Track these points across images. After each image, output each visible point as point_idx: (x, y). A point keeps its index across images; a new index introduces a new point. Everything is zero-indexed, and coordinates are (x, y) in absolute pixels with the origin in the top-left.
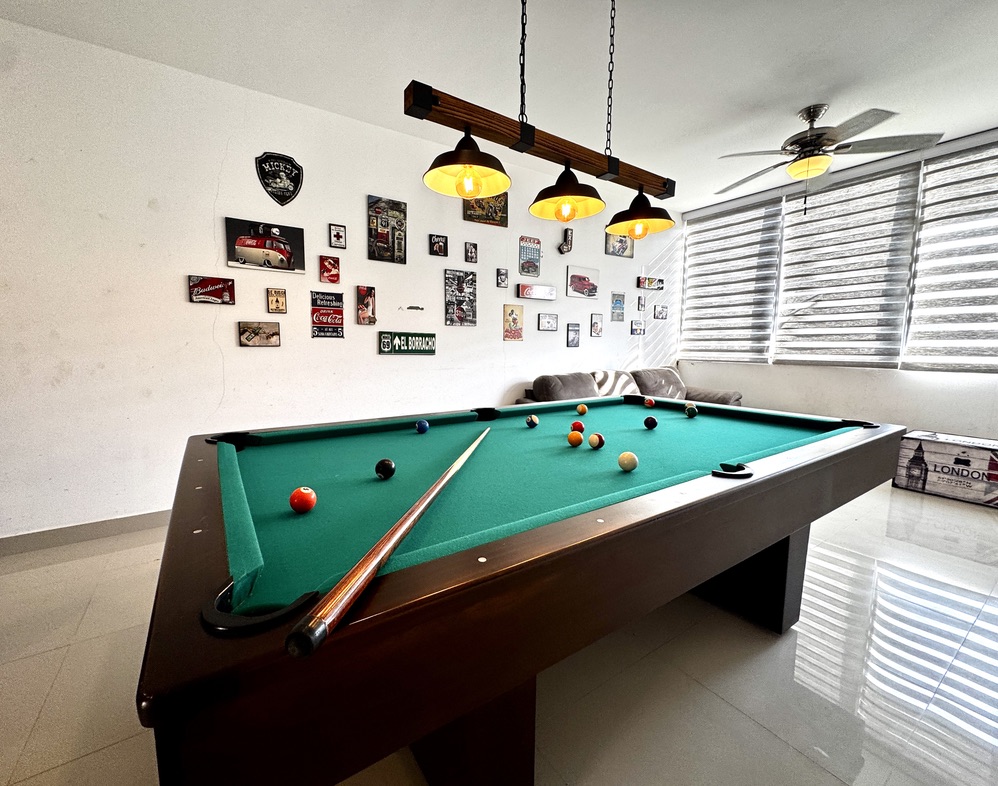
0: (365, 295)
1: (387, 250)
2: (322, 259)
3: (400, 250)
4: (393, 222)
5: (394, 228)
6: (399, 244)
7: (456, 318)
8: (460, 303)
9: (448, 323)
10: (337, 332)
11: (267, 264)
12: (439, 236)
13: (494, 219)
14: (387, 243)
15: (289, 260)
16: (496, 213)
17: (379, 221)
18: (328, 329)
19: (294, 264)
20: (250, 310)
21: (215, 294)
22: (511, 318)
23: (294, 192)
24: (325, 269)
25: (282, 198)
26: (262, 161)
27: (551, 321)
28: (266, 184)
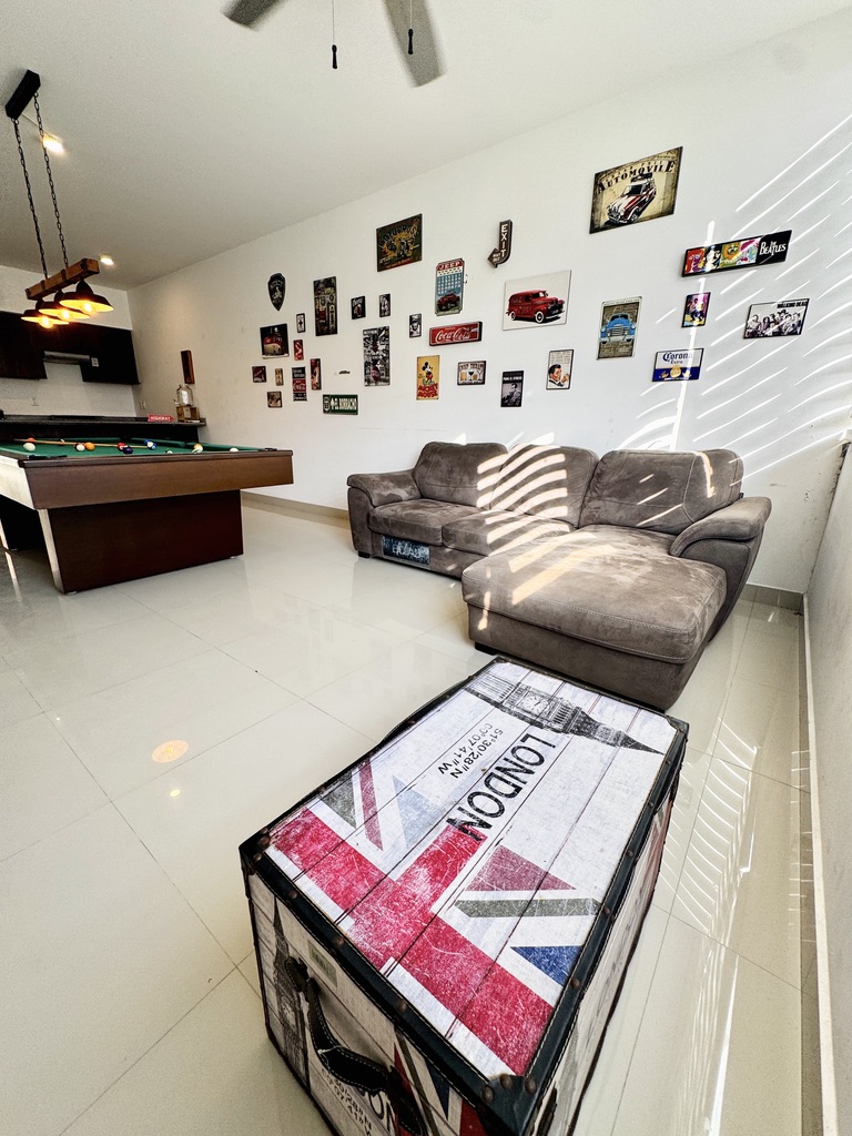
0: (316, 364)
1: (325, 324)
2: (295, 342)
3: (332, 322)
4: (328, 299)
5: (329, 303)
6: (332, 316)
7: (372, 379)
8: (375, 362)
10: (303, 396)
11: (275, 354)
12: (357, 299)
13: (406, 257)
14: (325, 319)
15: (282, 347)
16: (408, 247)
17: (320, 300)
18: (300, 395)
19: (284, 351)
20: (270, 385)
21: (259, 376)
22: (424, 373)
23: (282, 299)
24: (296, 351)
25: (278, 305)
26: (270, 283)
27: (475, 371)
28: (272, 299)
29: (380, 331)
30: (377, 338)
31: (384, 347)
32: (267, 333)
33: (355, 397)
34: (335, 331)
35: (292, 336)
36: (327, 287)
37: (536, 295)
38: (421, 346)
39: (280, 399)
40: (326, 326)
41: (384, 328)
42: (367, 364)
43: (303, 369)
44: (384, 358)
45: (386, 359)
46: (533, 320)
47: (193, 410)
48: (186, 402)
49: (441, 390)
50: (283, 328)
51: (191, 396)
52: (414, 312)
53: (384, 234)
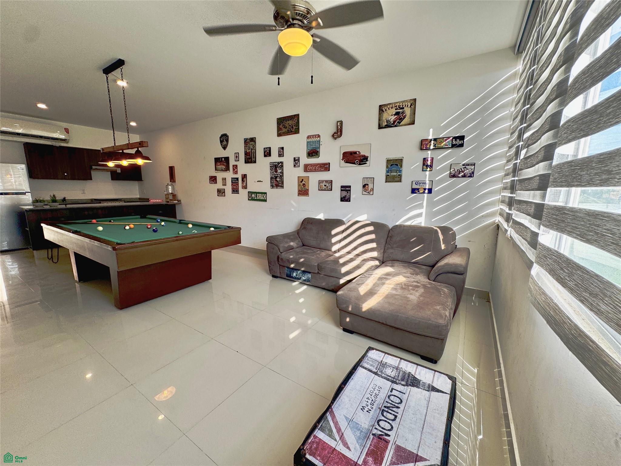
0: (244, 177)
1: (249, 158)
2: (233, 166)
3: (254, 157)
4: (251, 147)
5: (252, 149)
6: (254, 155)
7: (274, 185)
8: (276, 177)
9: (271, 187)
10: (237, 191)
11: (222, 170)
12: (267, 148)
13: (291, 132)
14: (250, 156)
15: (226, 168)
16: (292, 128)
17: (247, 147)
18: (235, 191)
19: (227, 169)
20: (219, 185)
21: (213, 181)
22: (302, 184)
23: (227, 145)
24: (234, 170)
25: (225, 148)
26: (220, 138)
27: (327, 185)
28: (221, 145)
29: (279, 163)
30: (276, 167)
31: (281, 171)
32: (217, 160)
33: (266, 193)
34: (255, 162)
35: (232, 162)
36: (251, 141)
37: (355, 153)
38: (300, 172)
39: (224, 192)
40: (250, 159)
41: (281, 162)
42: (271, 178)
43: (237, 179)
44: (280, 176)
45: (282, 176)
46: (354, 163)
47: (174, 196)
48: (170, 192)
49: (310, 192)
50: (227, 159)
51: (173, 189)
52: (296, 156)
53: (281, 121)
